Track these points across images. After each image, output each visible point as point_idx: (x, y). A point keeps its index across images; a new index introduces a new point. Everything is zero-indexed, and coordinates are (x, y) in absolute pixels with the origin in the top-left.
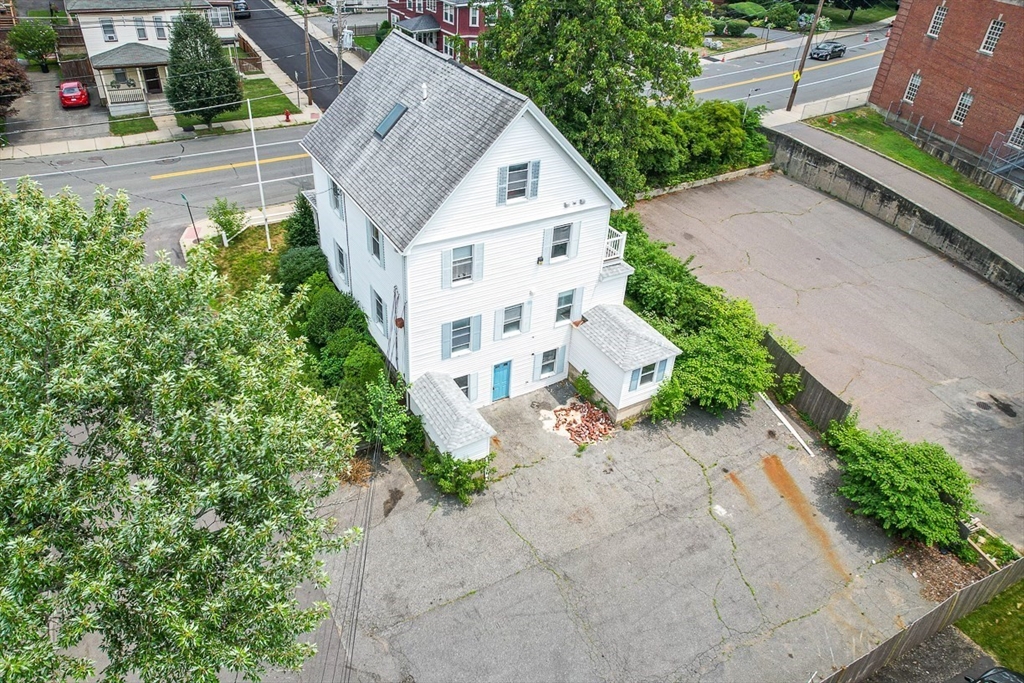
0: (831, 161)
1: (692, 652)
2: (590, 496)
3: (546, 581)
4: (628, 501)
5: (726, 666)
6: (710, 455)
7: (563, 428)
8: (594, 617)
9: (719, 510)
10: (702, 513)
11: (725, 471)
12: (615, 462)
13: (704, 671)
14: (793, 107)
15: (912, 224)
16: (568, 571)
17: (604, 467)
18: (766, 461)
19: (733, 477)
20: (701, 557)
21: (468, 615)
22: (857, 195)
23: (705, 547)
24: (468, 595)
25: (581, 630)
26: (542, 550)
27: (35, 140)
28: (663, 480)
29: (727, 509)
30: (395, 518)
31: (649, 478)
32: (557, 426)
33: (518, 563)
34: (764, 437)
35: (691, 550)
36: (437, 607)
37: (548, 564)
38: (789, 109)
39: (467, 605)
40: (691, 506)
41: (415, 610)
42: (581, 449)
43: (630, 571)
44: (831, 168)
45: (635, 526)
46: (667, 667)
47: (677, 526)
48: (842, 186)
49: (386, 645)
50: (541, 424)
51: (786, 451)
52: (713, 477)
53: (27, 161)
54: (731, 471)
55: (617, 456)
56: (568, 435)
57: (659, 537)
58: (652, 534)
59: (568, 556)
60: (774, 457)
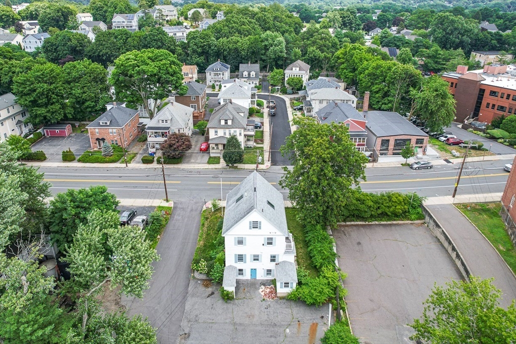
2: (257, 313)
3: (232, 327)
4: (266, 317)
6: (298, 315)
7: (264, 292)
8: (236, 340)
9: (288, 330)
10: (282, 329)
11: (299, 321)
12: (270, 306)
14: (456, 196)
16: (238, 327)
17: (266, 307)
18: (313, 324)
19: (299, 324)
20: (272, 339)
21: (209, 327)
23: (276, 337)
24: (212, 323)
25: (230, 342)
26: (235, 320)
27: (188, 162)
28: (279, 317)
29: (290, 331)
30: (209, 299)
31: (276, 315)
32: (262, 291)
33: (228, 321)
34: (319, 316)
35: (271, 336)
36: (204, 322)
37: (235, 324)
38: (454, 196)
39: (211, 325)
40: (280, 326)
41: (200, 321)
42: (264, 300)
43: (252, 334)
45: (262, 324)
47: (273, 329)
49: (190, 325)
50: (259, 289)
51: (322, 324)
52: (294, 322)
53: (183, 170)
54: (300, 322)
55: (272, 305)
56: (263, 295)
58: (265, 329)
59: (240, 324)
60: (317, 324)
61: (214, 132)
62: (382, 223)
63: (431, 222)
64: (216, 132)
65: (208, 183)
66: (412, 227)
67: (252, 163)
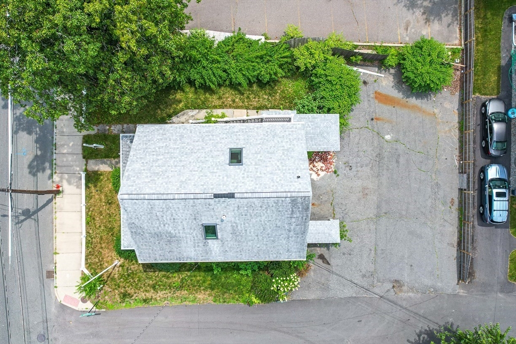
1: (429, 189)
2: (358, 183)
3: (384, 220)
4: (367, 170)
5: (439, 182)
6: (362, 119)
7: (320, 172)
8: (404, 213)
9: (388, 137)
10: (386, 145)
11: (372, 119)
12: (348, 163)
13: (436, 190)
16: (384, 211)
17: (348, 169)
18: (376, 98)
19: (377, 119)
20: (402, 160)
21: (382, 253)
23: (399, 155)
24: (376, 250)
25: (406, 220)
26: (371, 215)
28: (365, 148)
29: (389, 134)
30: (332, 261)
31: (361, 154)
32: (319, 175)
33: (373, 227)
34: (364, 87)
35: (397, 162)
36: (375, 262)
37: (378, 216)
39: (379, 252)
40: (382, 148)
41: (372, 270)
42: (335, 172)
43: (394, 190)
45: (379, 175)
46: (430, 200)
47: (386, 159)
49: (379, 284)
51: (376, 85)
52: (373, 127)
54: (374, 117)
55: (345, 160)
56: (325, 172)
57: (387, 170)
58: (385, 171)
59: (379, 207)
60: (376, 92)
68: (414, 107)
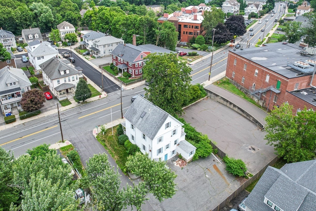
0: (219, 96)
1: (206, 200)
2: (186, 177)
3: (182, 192)
4: (192, 177)
5: (212, 201)
6: (204, 166)
7: (178, 165)
8: (190, 197)
9: (207, 176)
10: (204, 177)
12: (188, 170)
13: (208, 202)
14: (210, 79)
15: (236, 109)
16: (185, 190)
17: (187, 171)
18: (214, 166)
19: (208, 170)
20: (205, 184)
22: (225, 103)
23: (206, 183)
25: (189, 199)
26: (180, 187)
28: (197, 172)
29: (208, 176)
31: (195, 172)
32: (177, 165)
34: (213, 161)
35: (203, 184)
37: (181, 189)
38: (209, 80)
40: (202, 176)
42: (182, 168)
43: (194, 188)
44: (219, 97)
45: (194, 181)
46: (203, 203)
47: (201, 180)
48: (222, 101)
49: (159, 206)
50: (174, 165)
51: (217, 163)
52: (205, 170)
53: (48, 117)
54: (208, 168)
56: (179, 166)
57: (198, 182)
58: (197, 182)
59: (184, 187)
60: (215, 165)
61: (57, 82)
62: (193, 104)
63: (212, 95)
64: (58, 81)
65: (79, 118)
66: (205, 101)
67: (96, 95)
68: (224, 177)
